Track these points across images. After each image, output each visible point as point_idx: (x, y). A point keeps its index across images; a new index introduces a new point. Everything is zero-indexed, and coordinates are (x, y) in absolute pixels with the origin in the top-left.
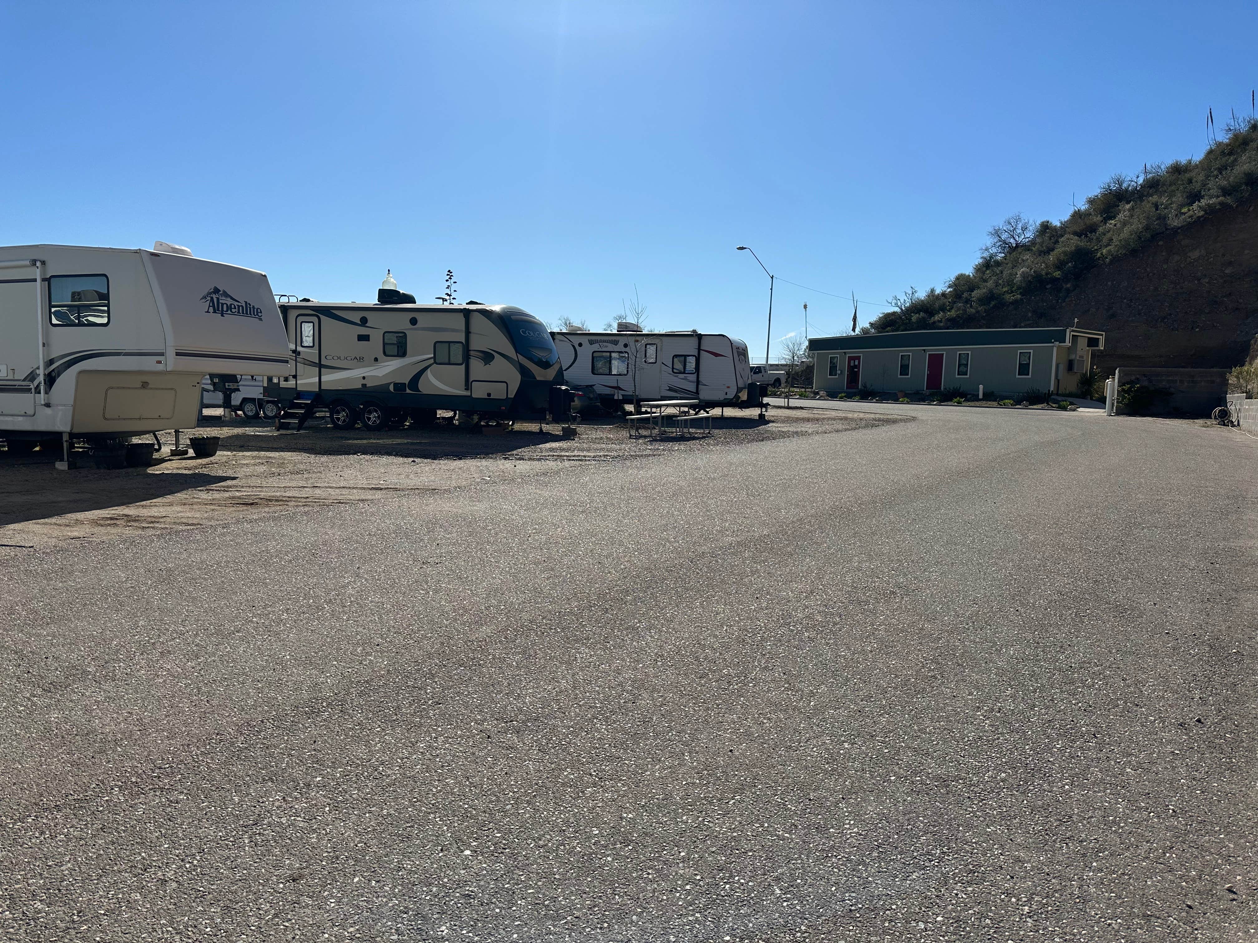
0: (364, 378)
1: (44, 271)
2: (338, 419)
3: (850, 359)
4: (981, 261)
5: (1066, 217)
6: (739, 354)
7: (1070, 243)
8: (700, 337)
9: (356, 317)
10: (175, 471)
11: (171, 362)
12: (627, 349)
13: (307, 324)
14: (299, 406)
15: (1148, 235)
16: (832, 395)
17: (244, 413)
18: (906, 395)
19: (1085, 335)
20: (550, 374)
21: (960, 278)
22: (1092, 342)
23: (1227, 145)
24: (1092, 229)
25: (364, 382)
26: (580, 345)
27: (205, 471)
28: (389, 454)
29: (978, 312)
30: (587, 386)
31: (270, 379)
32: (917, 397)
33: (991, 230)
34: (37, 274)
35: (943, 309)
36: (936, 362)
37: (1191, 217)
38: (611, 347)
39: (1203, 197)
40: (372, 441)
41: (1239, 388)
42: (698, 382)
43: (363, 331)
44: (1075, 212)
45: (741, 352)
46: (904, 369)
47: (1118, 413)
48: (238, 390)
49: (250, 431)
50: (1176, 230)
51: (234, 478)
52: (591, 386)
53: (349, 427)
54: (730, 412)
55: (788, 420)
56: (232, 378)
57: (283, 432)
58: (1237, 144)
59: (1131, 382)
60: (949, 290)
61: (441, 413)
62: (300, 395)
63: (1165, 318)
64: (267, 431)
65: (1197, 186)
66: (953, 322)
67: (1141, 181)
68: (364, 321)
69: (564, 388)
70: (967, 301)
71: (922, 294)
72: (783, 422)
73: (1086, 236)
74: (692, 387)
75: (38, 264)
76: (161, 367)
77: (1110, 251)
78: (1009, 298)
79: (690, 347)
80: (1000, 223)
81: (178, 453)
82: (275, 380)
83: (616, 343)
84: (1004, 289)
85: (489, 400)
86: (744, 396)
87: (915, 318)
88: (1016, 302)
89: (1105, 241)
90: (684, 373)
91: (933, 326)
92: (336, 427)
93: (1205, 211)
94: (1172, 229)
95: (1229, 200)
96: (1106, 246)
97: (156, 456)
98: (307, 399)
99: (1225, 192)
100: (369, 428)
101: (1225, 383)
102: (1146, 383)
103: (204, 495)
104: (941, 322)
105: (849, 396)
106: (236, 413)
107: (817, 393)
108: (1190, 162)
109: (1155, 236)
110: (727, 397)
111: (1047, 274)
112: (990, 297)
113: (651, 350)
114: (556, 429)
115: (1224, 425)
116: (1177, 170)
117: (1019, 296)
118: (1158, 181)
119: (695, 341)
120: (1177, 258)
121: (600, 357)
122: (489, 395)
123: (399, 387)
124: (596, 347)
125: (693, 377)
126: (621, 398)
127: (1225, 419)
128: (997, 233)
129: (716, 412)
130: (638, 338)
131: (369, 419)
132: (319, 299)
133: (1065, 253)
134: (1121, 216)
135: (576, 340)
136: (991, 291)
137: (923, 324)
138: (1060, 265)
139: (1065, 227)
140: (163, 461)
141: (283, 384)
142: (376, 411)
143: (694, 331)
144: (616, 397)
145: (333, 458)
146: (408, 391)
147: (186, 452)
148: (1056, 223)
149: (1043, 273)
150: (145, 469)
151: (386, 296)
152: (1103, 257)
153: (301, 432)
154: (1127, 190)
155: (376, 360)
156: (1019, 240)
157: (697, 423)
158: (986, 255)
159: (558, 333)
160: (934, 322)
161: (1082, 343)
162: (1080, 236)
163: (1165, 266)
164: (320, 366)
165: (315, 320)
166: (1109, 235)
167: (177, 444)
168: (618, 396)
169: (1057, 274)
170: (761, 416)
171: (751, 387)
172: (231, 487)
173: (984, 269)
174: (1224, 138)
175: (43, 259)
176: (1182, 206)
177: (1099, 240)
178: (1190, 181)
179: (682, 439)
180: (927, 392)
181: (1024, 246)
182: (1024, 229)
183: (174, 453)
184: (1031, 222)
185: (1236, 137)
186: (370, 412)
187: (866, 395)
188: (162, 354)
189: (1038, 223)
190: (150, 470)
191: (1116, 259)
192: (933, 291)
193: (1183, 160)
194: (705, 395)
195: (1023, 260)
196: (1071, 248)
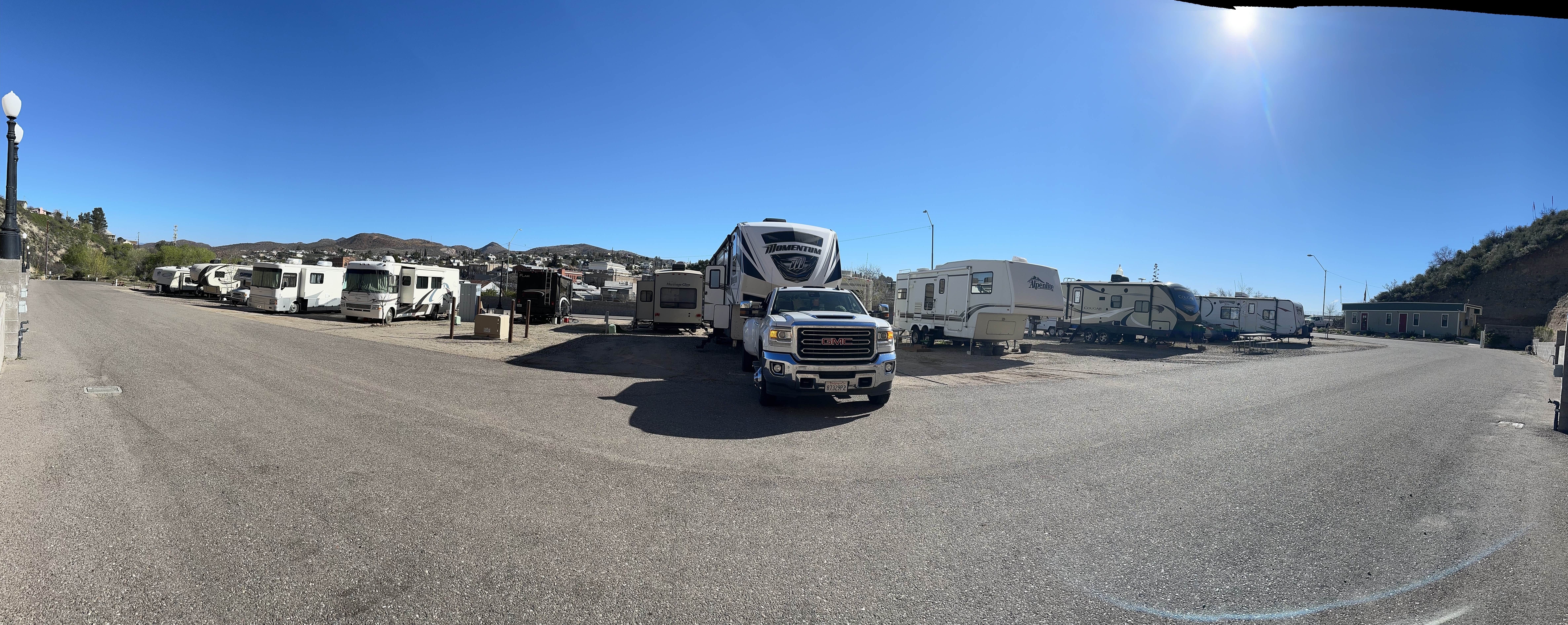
0: (1101, 318)
1: (971, 271)
2: (1088, 338)
3: (1363, 314)
4: (1429, 268)
5: (1470, 249)
6: (1298, 310)
7: (1470, 262)
8: (1277, 301)
9: (1099, 288)
10: (1011, 359)
11: (1013, 310)
12: (1239, 306)
13: (1077, 292)
14: (1071, 331)
15: (1504, 260)
16: (1354, 333)
17: (1050, 334)
18: (1389, 334)
19: (1473, 308)
20: (1194, 318)
21: (1419, 276)
22: (1477, 311)
23: (1541, 220)
24: (1480, 255)
25: (1100, 320)
26: (1215, 303)
27: (1022, 360)
28: (1104, 356)
29: (1426, 294)
30: (1217, 325)
31: (1060, 318)
32: (1394, 335)
33: (1434, 253)
34: (968, 272)
35: (1409, 291)
36: (1403, 317)
37: (1523, 253)
38: (1231, 305)
39: (1528, 244)
40: (1100, 349)
41: (1538, 336)
42: (1276, 324)
43: (1102, 295)
44: (1474, 247)
45: (1299, 309)
46: (1388, 321)
47: (1485, 347)
48: (1040, 323)
49: (1048, 342)
50: (1517, 259)
51: (1033, 364)
52: (1219, 325)
53: (1092, 342)
54: (1293, 340)
55: (1324, 345)
56: (1038, 318)
57: (1062, 343)
58: (1545, 220)
59: (1491, 332)
60: (1413, 282)
61: (1139, 337)
62: (1072, 326)
63: (1512, 301)
64: (1056, 343)
65: (1527, 238)
66: (1414, 298)
67: (1503, 234)
68: (1103, 290)
69: (1200, 325)
70: (1421, 288)
71: (1400, 284)
72: (1320, 346)
73: (1477, 259)
74: (1273, 327)
75: (969, 268)
76: (1008, 312)
77: (1487, 267)
78: (1441, 287)
79: (1272, 306)
80: (1438, 250)
81: (1015, 351)
82: (1062, 319)
83: (1233, 303)
84: (1439, 283)
85: (1160, 331)
86: (1300, 332)
87: (1396, 295)
88: (1444, 289)
89: (1485, 262)
90: (1269, 319)
91: (1405, 300)
92: (1087, 342)
93: (1529, 251)
94: (1515, 258)
95: (1539, 246)
96: (1486, 264)
97: (1005, 351)
98: (1074, 328)
99: (1538, 242)
100: (1100, 343)
101: (1532, 333)
102: (1498, 333)
103: (1017, 371)
104: (1408, 298)
105: (1361, 334)
106: (1046, 333)
107: (1346, 332)
108: (1526, 227)
109: (1508, 261)
110: (1291, 332)
111: (1458, 276)
112: (1432, 286)
113: (1252, 306)
114: (1194, 346)
115: (1531, 354)
116: (1520, 230)
117: (1445, 287)
118: (1511, 234)
119: (1275, 302)
120: (1517, 272)
121: (1225, 309)
122: (1160, 328)
123: (1117, 323)
124: (1223, 305)
125: (1273, 322)
126: (1235, 331)
127: (1531, 351)
128: (1437, 254)
129: (1285, 340)
130: (1244, 300)
131: (1102, 338)
132: (1085, 280)
133: (1467, 266)
134: (1493, 250)
135: (1213, 301)
136: (1432, 283)
137: (1400, 299)
138: (1465, 272)
139: (1468, 253)
140: (1008, 354)
141: (1065, 320)
142: (1105, 335)
143: (1275, 298)
144: (1232, 331)
145: (1078, 357)
146: (1121, 325)
147: (1018, 351)
148: (1464, 251)
149: (1457, 276)
150: (998, 357)
151: (1116, 278)
152: (1485, 270)
153: (1071, 344)
154: (1497, 237)
155: (1107, 309)
156: (1447, 258)
157: (1271, 345)
158: (1431, 265)
159: (1204, 297)
160: (1405, 298)
161: (1472, 312)
162: (1474, 258)
163: (1512, 276)
164: (1082, 312)
165: (1081, 290)
166: (1487, 259)
167: (1015, 347)
168: (1234, 330)
169: (1463, 277)
170: (1309, 343)
171: (1304, 328)
172: (1029, 368)
173: (1430, 272)
174: (1540, 217)
175: (971, 266)
176: (1520, 247)
177: (1483, 261)
178: (1524, 236)
179: (1261, 353)
180: (1399, 333)
181: (1449, 262)
182: (1449, 253)
183: (1013, 350)
184: (1453, 250)
185: (1544, 217)
186: (1102, 335)
187: (1370, 333)
188: (1010, 306)
189: (1456, 251)
190: (1002, 358)
191: (1490, 271)
192: (1405, 282)
193: (1523, 226)
194: (1280, 331)
195: (1448, 269)
196: (1470, 264)
